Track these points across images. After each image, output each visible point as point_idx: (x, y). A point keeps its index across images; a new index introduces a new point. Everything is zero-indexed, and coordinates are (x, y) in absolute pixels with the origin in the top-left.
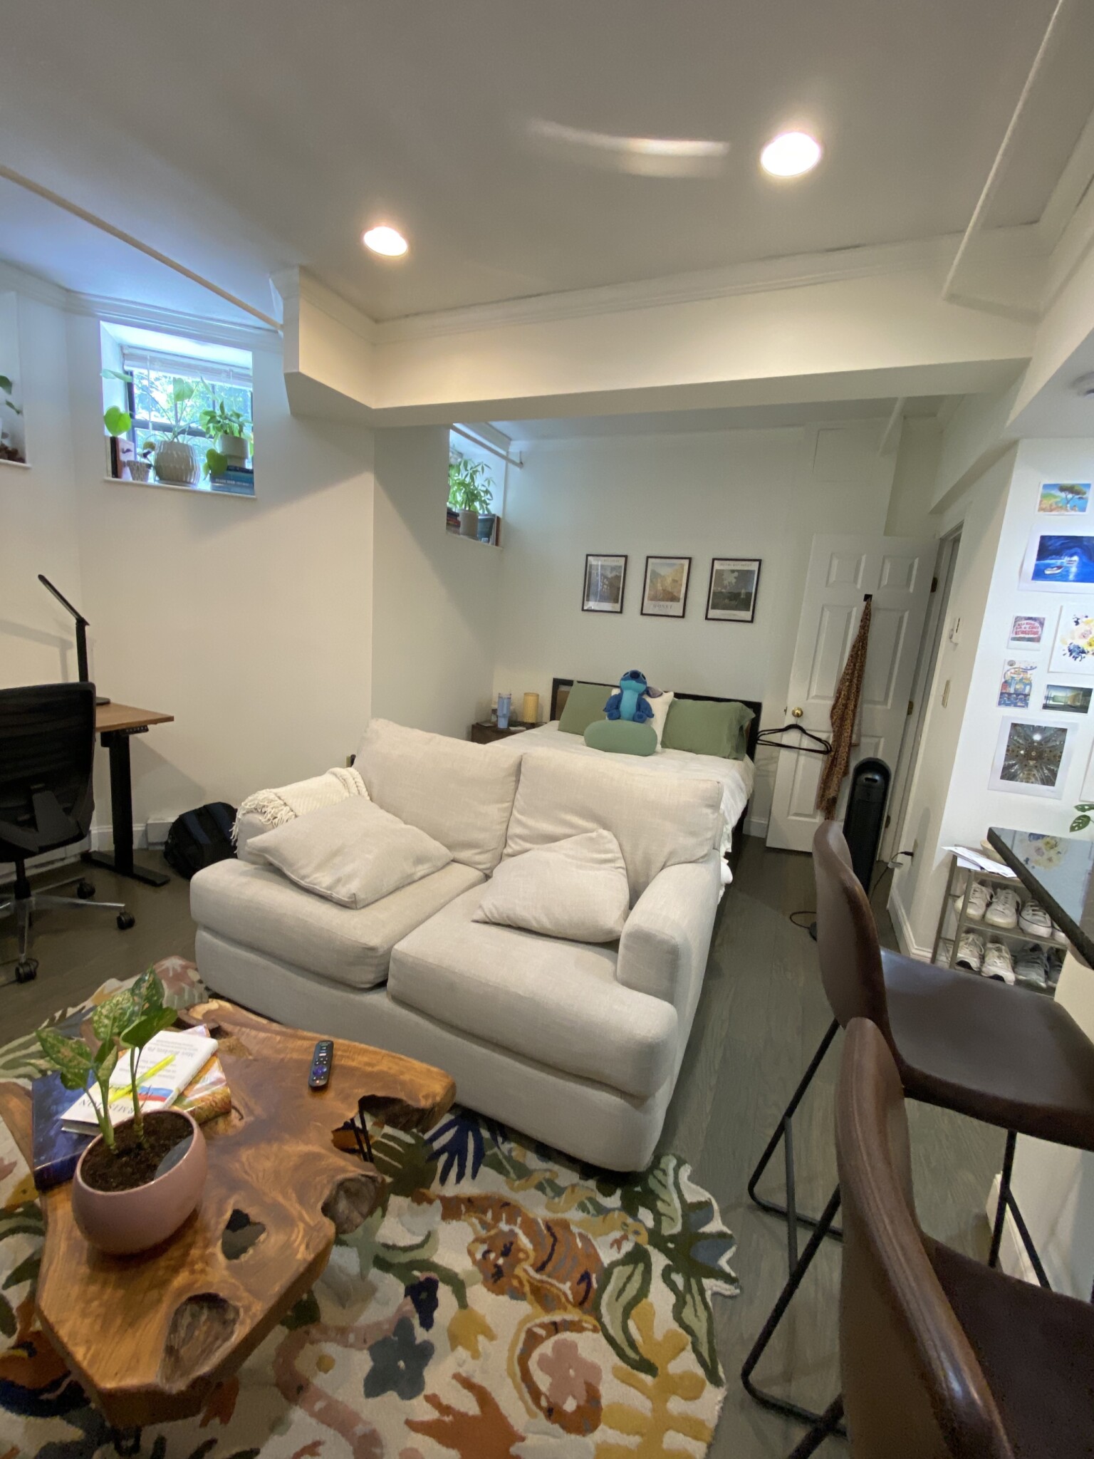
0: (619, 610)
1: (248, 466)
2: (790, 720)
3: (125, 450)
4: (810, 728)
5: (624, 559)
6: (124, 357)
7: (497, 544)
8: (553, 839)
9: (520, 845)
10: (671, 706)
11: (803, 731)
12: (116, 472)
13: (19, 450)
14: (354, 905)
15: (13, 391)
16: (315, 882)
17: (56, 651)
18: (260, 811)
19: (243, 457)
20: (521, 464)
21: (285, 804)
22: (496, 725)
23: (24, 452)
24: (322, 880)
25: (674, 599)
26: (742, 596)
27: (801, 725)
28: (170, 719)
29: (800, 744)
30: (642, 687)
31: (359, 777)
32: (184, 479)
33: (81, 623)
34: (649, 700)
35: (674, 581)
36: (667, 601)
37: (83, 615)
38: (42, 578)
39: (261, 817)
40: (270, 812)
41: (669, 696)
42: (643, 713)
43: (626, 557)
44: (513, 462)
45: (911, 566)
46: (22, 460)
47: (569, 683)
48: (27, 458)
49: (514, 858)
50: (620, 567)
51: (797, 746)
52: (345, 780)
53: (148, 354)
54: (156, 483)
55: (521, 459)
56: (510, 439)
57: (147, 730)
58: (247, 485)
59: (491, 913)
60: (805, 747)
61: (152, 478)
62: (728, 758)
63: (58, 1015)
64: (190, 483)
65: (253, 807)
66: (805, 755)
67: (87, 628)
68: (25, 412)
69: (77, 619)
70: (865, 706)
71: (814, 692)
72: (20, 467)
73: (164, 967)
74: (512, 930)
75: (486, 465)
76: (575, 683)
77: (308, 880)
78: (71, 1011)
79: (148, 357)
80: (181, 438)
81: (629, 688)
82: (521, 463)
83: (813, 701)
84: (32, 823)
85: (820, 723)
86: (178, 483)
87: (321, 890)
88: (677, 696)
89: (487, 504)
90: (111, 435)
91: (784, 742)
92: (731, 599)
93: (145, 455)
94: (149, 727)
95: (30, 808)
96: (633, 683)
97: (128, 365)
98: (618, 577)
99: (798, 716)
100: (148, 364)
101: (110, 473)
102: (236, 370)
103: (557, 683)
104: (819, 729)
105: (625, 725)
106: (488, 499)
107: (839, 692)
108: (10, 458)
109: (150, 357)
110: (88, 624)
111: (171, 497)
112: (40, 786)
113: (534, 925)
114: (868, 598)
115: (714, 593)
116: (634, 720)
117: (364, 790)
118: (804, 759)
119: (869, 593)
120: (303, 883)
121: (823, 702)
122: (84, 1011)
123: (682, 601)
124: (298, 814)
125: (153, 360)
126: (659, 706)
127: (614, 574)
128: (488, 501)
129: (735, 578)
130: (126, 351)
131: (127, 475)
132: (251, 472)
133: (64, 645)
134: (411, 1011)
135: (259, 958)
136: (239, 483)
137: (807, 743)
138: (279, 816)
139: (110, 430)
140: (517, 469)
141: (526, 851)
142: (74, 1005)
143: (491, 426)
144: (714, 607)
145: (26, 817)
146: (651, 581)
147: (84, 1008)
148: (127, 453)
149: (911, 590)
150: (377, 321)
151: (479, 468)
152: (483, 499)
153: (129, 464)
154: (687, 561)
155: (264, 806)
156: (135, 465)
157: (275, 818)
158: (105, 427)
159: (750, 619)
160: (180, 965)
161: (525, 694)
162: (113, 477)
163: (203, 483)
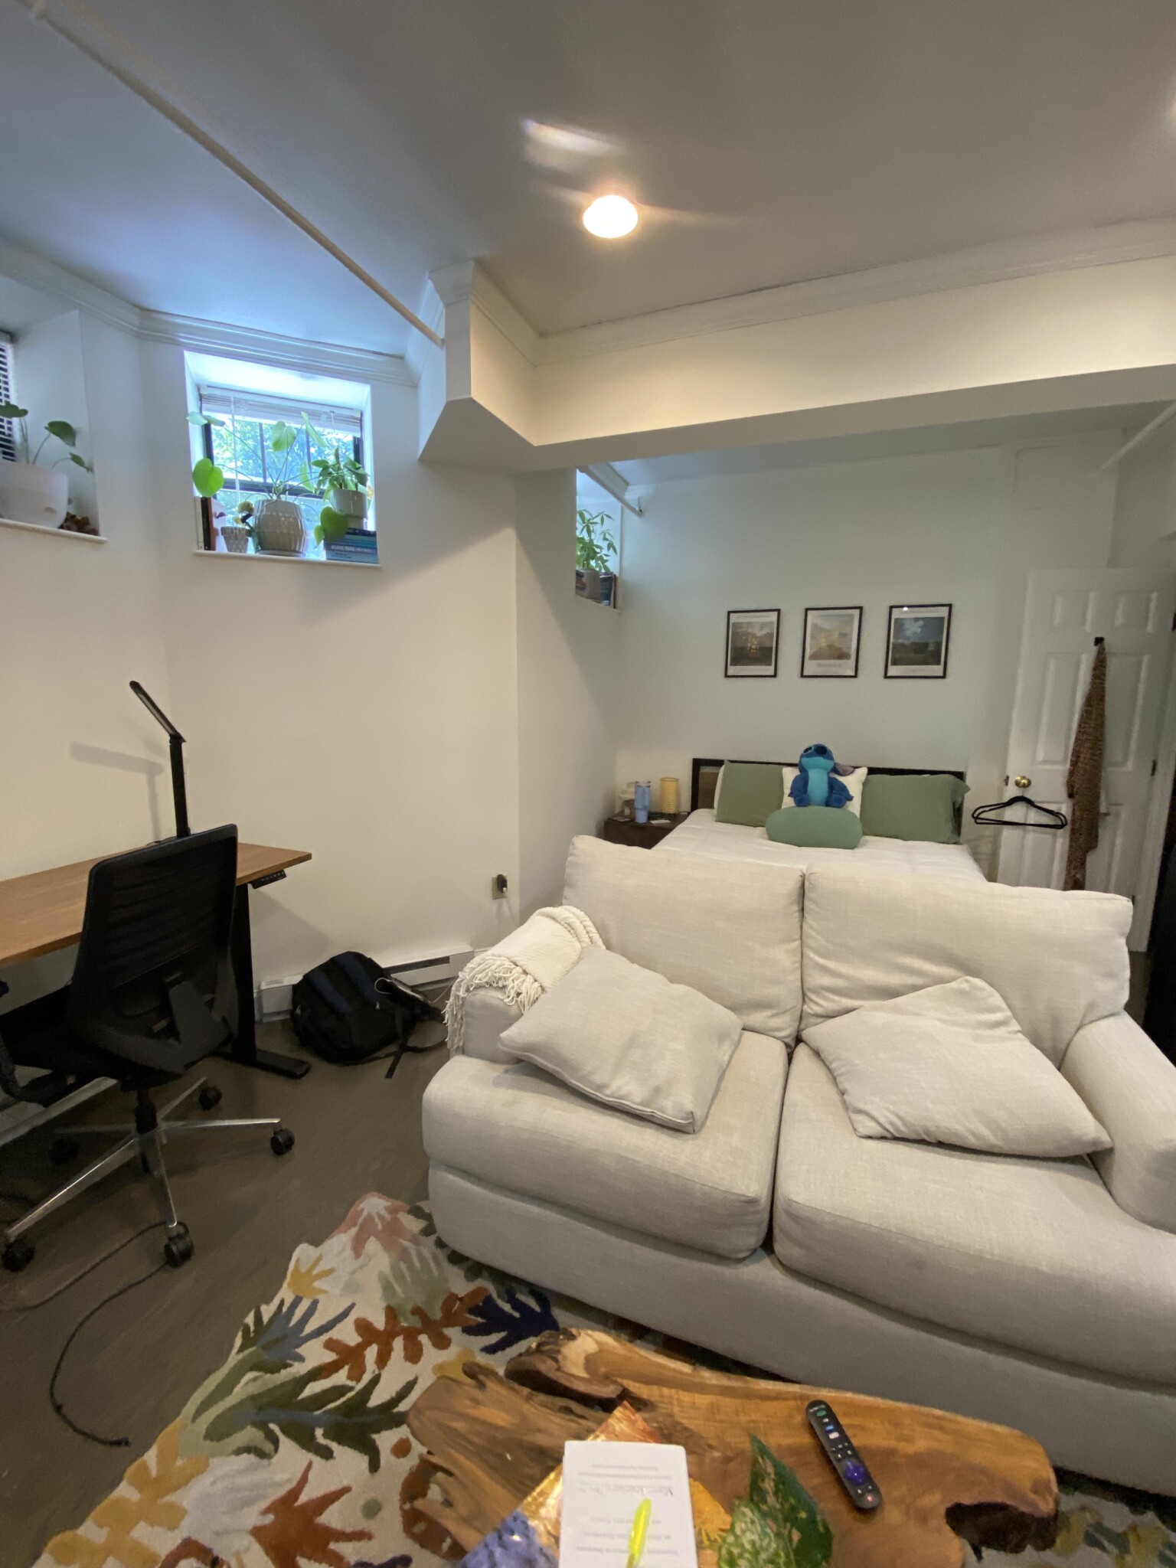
0: (773, 674)
1: (370, 525)
2: (1012, 791)
3: (218, 514)
4: (1039, 800)
5: (776, 613)
6: (201, 400)
7: (615, 607)
8: (890, 993)
9: (833, 1001)
10: (865, 784)
11: (1030, 803)
12: (209, 544)
13: (91, 521)
14: (690, 1129)
15: (77, 442)
16: (621, 1093)
17: (143, 778)
18: (495, 985)
19: (361, 516)
20: (640, 513)
21: (525, 972)
22: (632, 820)
23: (97, 522)
24: (628, 1088)
25: (843, 655)
26: (930, 649)
27: (1028, 796)
28: (308, 857)
29: (1026, 819)
30: (830, 764)
31: (587, 918)
32: (293, 548)
33: (176, 740)
34: (840, 779)
35: (843, 635)
36: (834, 658)
37: (179, 730)
38: (135, 686)
39: (499, 995)
40: (513, 987)
41: (862, 772)
42: (837, 795)
43: (778, 611)
44: (632, 509)
45: (1149, 600)
46: (95, 532)
47: (719, 763)
48: (101, 530)
49: (834, 1019)
50: (772, 623)
51: (1022, 821)
52: (569, 924)
53: (232, 395)
54: (258, 555)
55: (640, 507)
56: (628, 484)
57: (284, 876)
58: (369, 551)
59: (892, 1124)
60: (1032, 822)
61: (251, 550)
62: (948, 843)
63: (250, 1320)
64: (295, 551)
65: (484, 980)
66: (1034, 831)
67: (184, 745)
68: (95, 469)
69: (171, 735)
70: (1110, 769)
71: (1041, 756)
72: (91, 541)
73: (365, 1213)
74: (930, 1148)
75: (608, 516)
76: (726, 762)
77: (608, 1092)
78: (267, 1311)
79: (232, 399)
80: (283, 497)
81: (816, 767)
82: (641, 511)
83: (1041, 767)
84: (172, 1031)
85: (1053, 791)
86: (287, 553)
87: (635, 1106)
88: (872, 771)
89: (604, 561)
90: (201, 496)
91: (1007, 819)
92: (916, 652)
93: (244, 520)
94: (287, 871)
95: (165, 1009)
96: (820, 760)
97: (208, 410)
98: (770, 635)
99: (1025, 786)
100: (233, 407)
101: (202, 545)
102: (337, 411)
103: (698, 764)
104: (1051, 799)
105: (818, 812)
106: (605, 555)
107: (1076, 755)
108: (80, 530)
109: (235, 398)
110: (184, 741)
111: (275, 572)
112: (177, 975)
113: (973, 1142)
114: (1099, 641)
115: (893, 644)
116: (828, 804)
117: (596, 936)
118: (1032, 836)
119: (1099, 636)
120: (600, 1096)
121: (1056, 767)
122: (285, 1309)
123: (853, 657)
124: (545, 984)
125: (237, 402)
126: (853, 783)
127: (764, 632)
128: (605, 558)
129: (921, 627)
130: (204, 392)
131: (221, 545)
132: (373, 535)
133: (152, 770)
134: (825, 1291)
135: (548, 1213)
136: (359, 549)
137: (1034, 816)
138: (523, 990)
139: (200, 488)
140: (636, 518)
141: (848, 1011)
142: (268, 1300)
143: (612, 468)
144: (895, 663)
145: (164, 1023)
146: (812, 637)
147: (282, 1303)
148: (220, 518)
149: (1150, 628)
150: (542, 334)
151: (598, 520)
152: (598, 555)
153: (224, 530)
154: (857, 612)
155: (500, 978)
156: (232, 532)
157: (519, 994)
158: (194, 485)
159: (941, 674)
160: (387, 1208)
161: (663, 780)
162: (205, 549)
163: (315, 551)
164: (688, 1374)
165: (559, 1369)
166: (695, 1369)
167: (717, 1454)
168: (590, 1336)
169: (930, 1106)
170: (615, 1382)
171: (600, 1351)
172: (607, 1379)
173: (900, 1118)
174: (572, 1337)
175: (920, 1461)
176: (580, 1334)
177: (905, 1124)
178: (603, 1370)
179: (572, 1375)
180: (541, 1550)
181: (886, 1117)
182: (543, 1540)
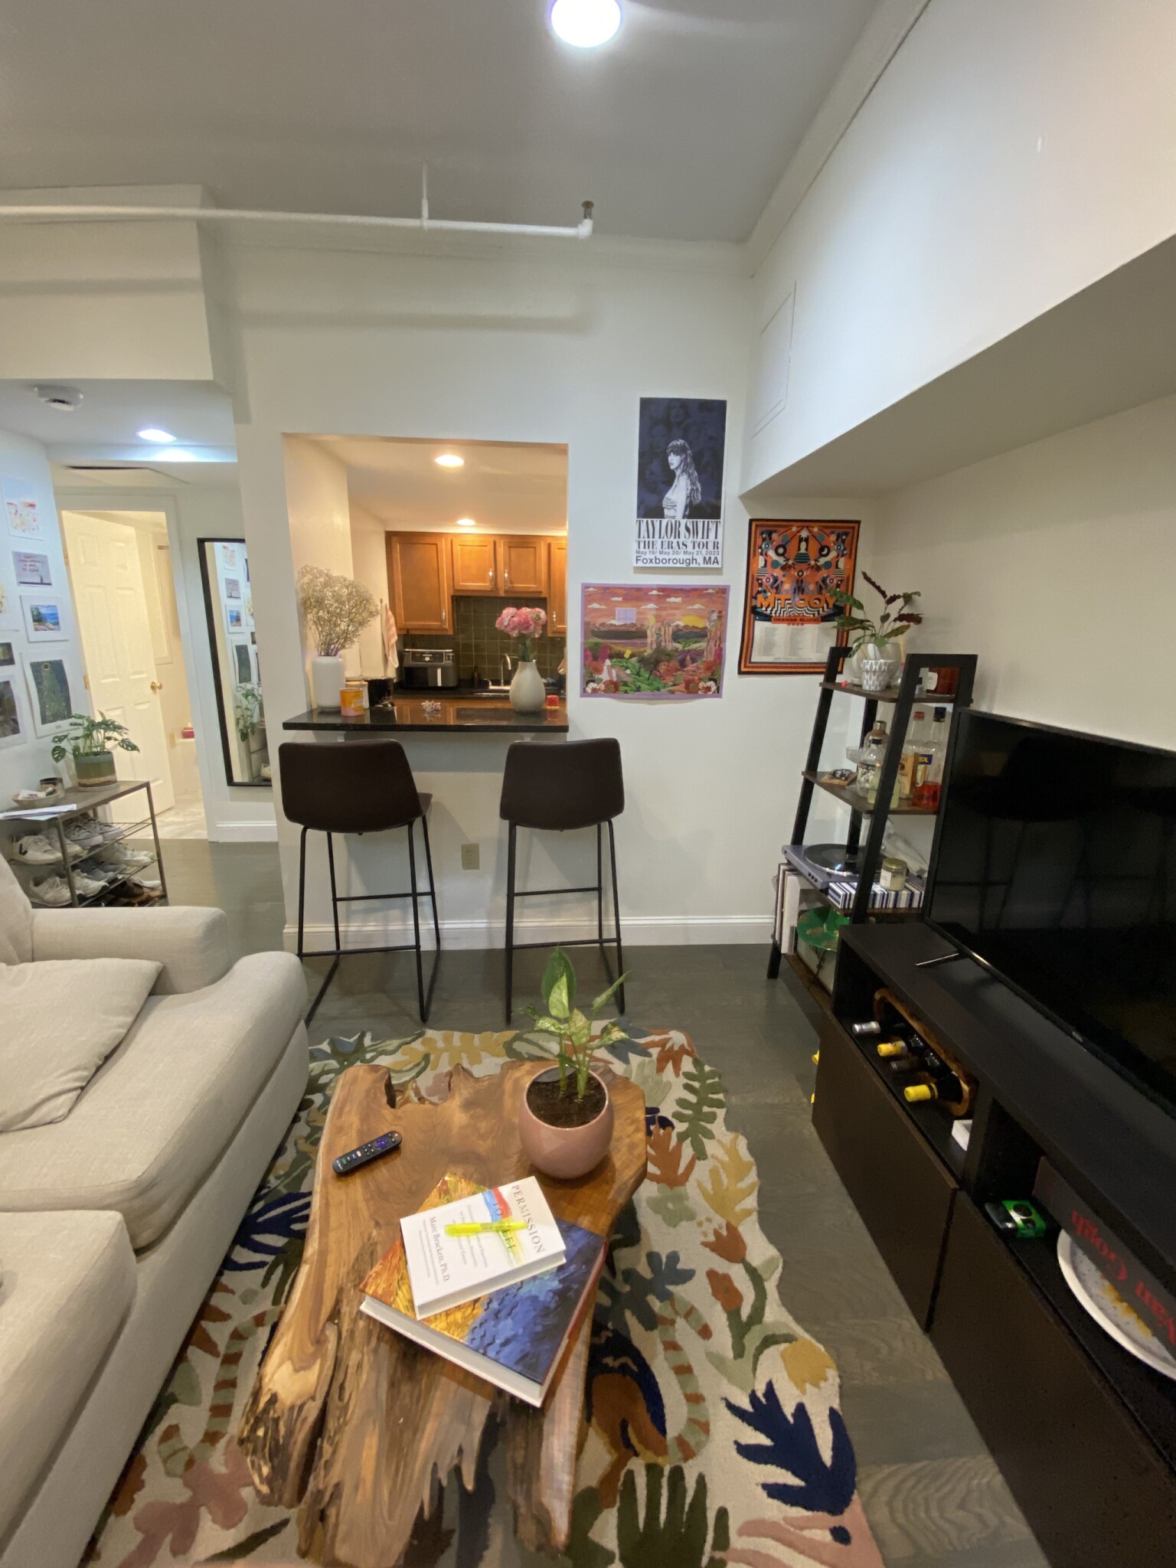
164: (311, 1268)
165: (313, 1398)
166: (306, 1262)
167: (375, 1233)
168: (273, 1375)
169: (83, 1038)
170: (323, 1330)
171: (290, 1358)
172: (319, 1341)
173: (75, 1070)
174: (274, 1399)
175: (365, 1118)
176: (270, 1390)
177: (85, 1069)
178: (310, 1349)
179: (319, 1377)
180: (486, 1310)
181: (68, 1081)
182: (480, 1311)
